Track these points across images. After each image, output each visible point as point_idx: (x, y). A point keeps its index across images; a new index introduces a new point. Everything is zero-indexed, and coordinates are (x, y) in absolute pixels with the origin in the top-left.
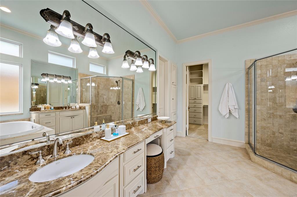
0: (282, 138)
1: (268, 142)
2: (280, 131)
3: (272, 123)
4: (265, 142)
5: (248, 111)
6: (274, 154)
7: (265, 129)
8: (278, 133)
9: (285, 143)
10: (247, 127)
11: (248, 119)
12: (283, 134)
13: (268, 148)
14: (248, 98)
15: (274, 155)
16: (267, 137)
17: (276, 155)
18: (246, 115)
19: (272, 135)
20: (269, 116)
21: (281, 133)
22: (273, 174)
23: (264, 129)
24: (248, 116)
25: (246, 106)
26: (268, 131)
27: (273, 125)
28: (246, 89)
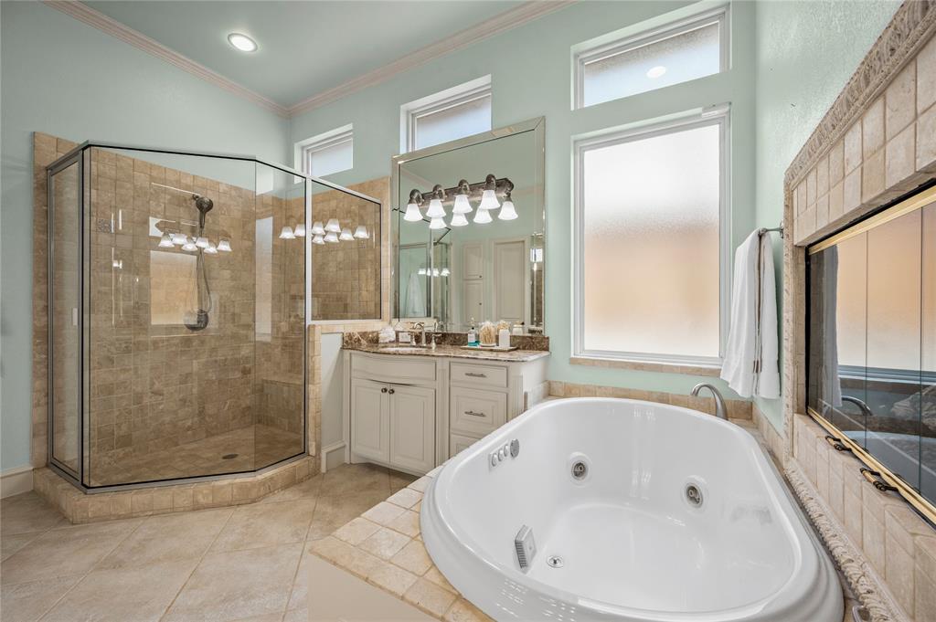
0: (161, 407)
1: (122, 433)
2: (157, 386)
3: (132, 367)
4: (113, 434)
5: (47, 338)
6: (141, 462)
7: (111, 393)
8: (150, 394)
9: (167, 419)
10: (43, 401)
11: (44, 370)
12: (162, 395)
13: (120, 452)
14: (44, 286)
15: (139, 466)
16: (117, 417)
17: (146, 463)
18: (34, 357)
19: (133, 407)
20: (124, 345)
21: (155, 393)
22: (150, 520)
23: (109, 394)
24: (44, 356)
25: (34, 319)
26: (122, 398)
27: (136, 372)
28: (35, 250)
